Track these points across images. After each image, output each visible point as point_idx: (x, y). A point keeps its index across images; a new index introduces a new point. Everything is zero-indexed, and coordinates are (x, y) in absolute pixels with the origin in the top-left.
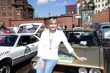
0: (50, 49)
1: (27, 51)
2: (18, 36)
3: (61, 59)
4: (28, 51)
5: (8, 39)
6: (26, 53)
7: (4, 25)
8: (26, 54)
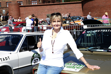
0: (53, 53)
1: (35, 59)
2: (23, 35)
3: (67, 67)
4: (37, 59)
5: (10, 41)
6: (33, 61)
7: (8, 14)
8: (33, 64)
